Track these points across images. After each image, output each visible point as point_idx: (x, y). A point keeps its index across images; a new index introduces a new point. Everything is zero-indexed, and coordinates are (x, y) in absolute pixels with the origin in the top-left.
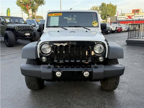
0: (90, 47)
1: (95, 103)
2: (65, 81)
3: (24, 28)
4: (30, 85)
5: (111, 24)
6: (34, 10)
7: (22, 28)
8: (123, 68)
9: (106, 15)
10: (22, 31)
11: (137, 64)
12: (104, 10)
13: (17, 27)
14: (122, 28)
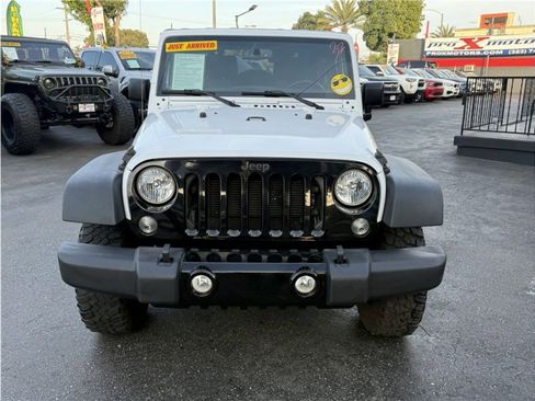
0: (321, 182)
1: (335, 388)
2: (224, 307)
3: (72, 83)
4: (96, 319)
5: (402, 70)
6: (112, 9)
7: (66, 84)
8: (439, 264)
9: (384, 32)
10: (67, 94)
11: (492, 230)
12: (375, 14)
13: (48, 81)
14: (441, 84)
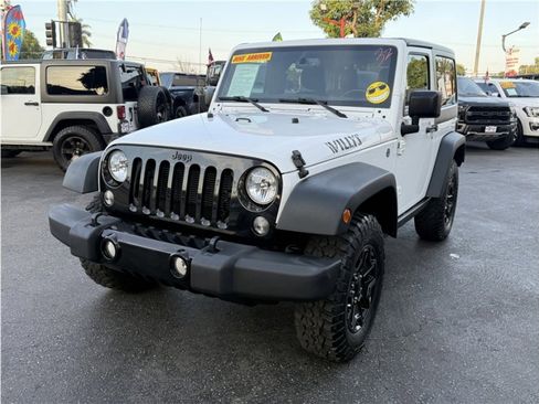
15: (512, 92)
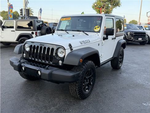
15: (147, 28)
